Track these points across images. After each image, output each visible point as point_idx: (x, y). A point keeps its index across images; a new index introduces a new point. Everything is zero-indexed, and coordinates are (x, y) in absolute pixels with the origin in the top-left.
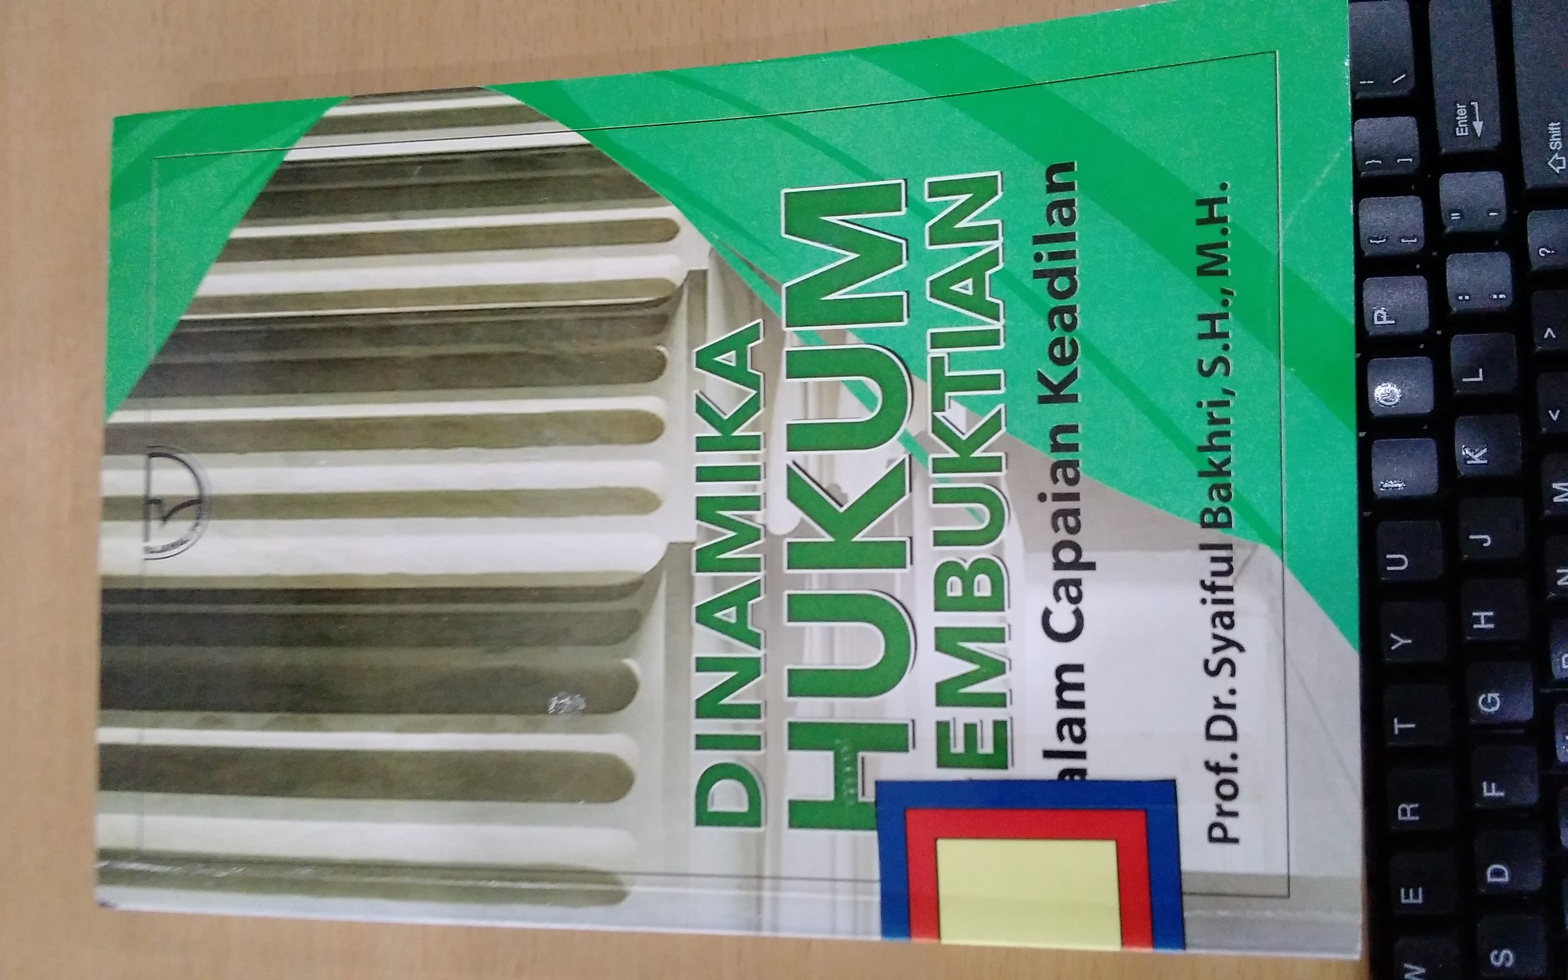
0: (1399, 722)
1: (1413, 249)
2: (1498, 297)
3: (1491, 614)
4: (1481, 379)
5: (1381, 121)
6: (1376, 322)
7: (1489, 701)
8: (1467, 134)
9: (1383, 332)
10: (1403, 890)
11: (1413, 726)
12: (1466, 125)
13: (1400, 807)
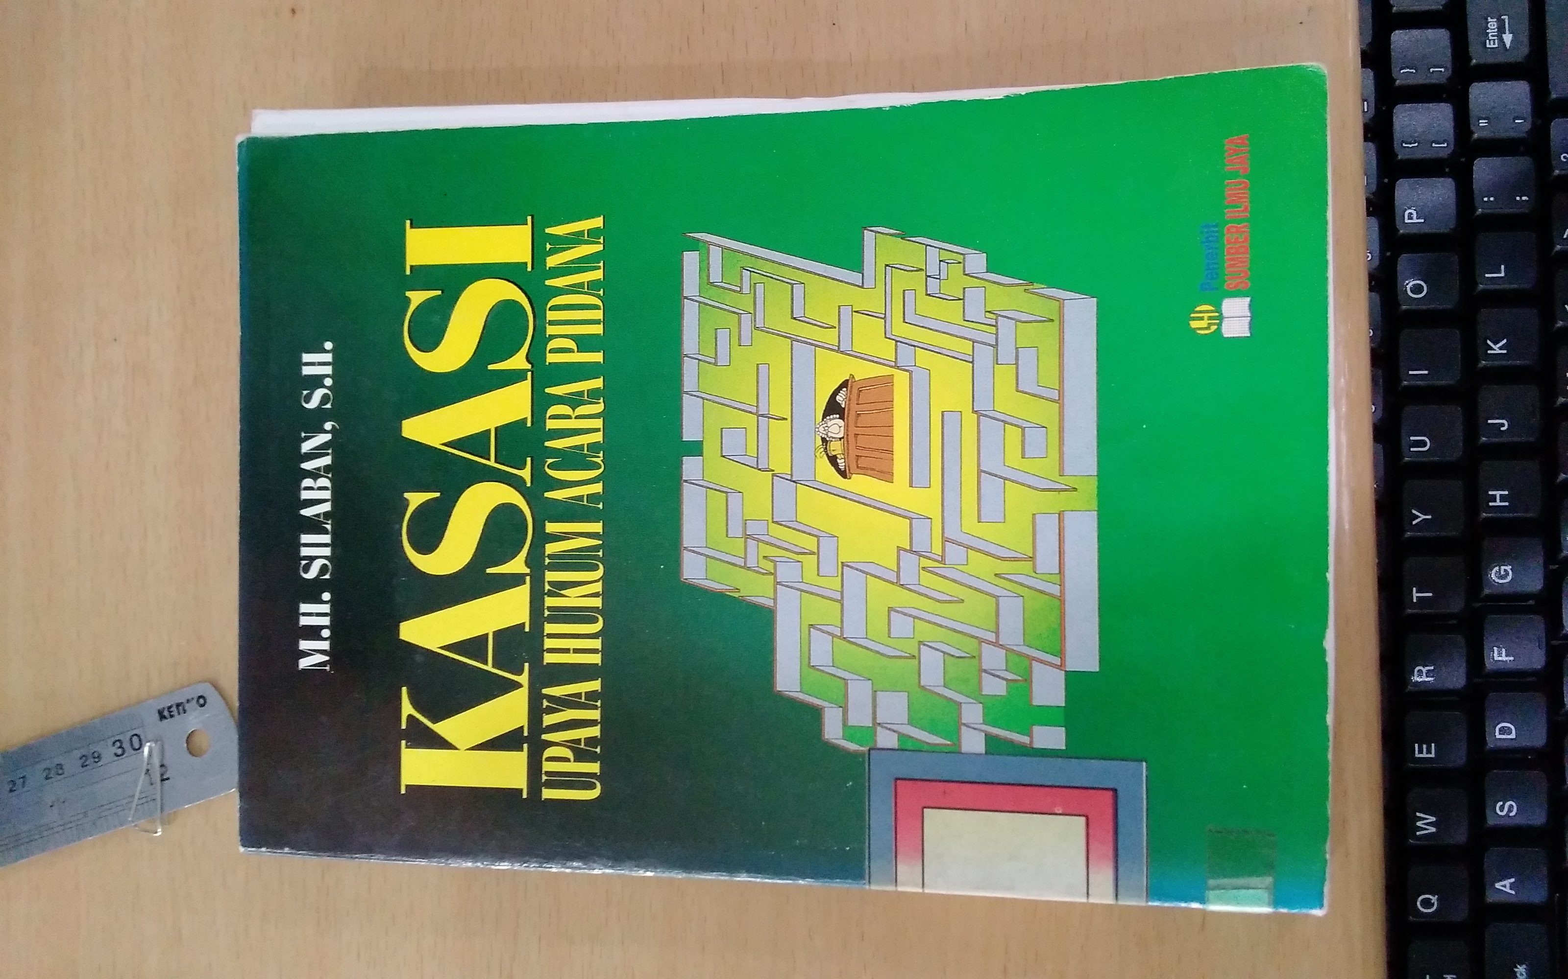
0: (1417, 592)
1: (1444, 154)
2: (1521, 197)
3: (1506, 493)
4: (1502, 275)
5: (1416, 33)
6: (1407, 221)
7: (1502, 573)
8: (1496, 46)
9: (1414, 231)
10: (1416, 745)
11: (1430, 594)
12: (1496, 38)
13: (1416, 670)
